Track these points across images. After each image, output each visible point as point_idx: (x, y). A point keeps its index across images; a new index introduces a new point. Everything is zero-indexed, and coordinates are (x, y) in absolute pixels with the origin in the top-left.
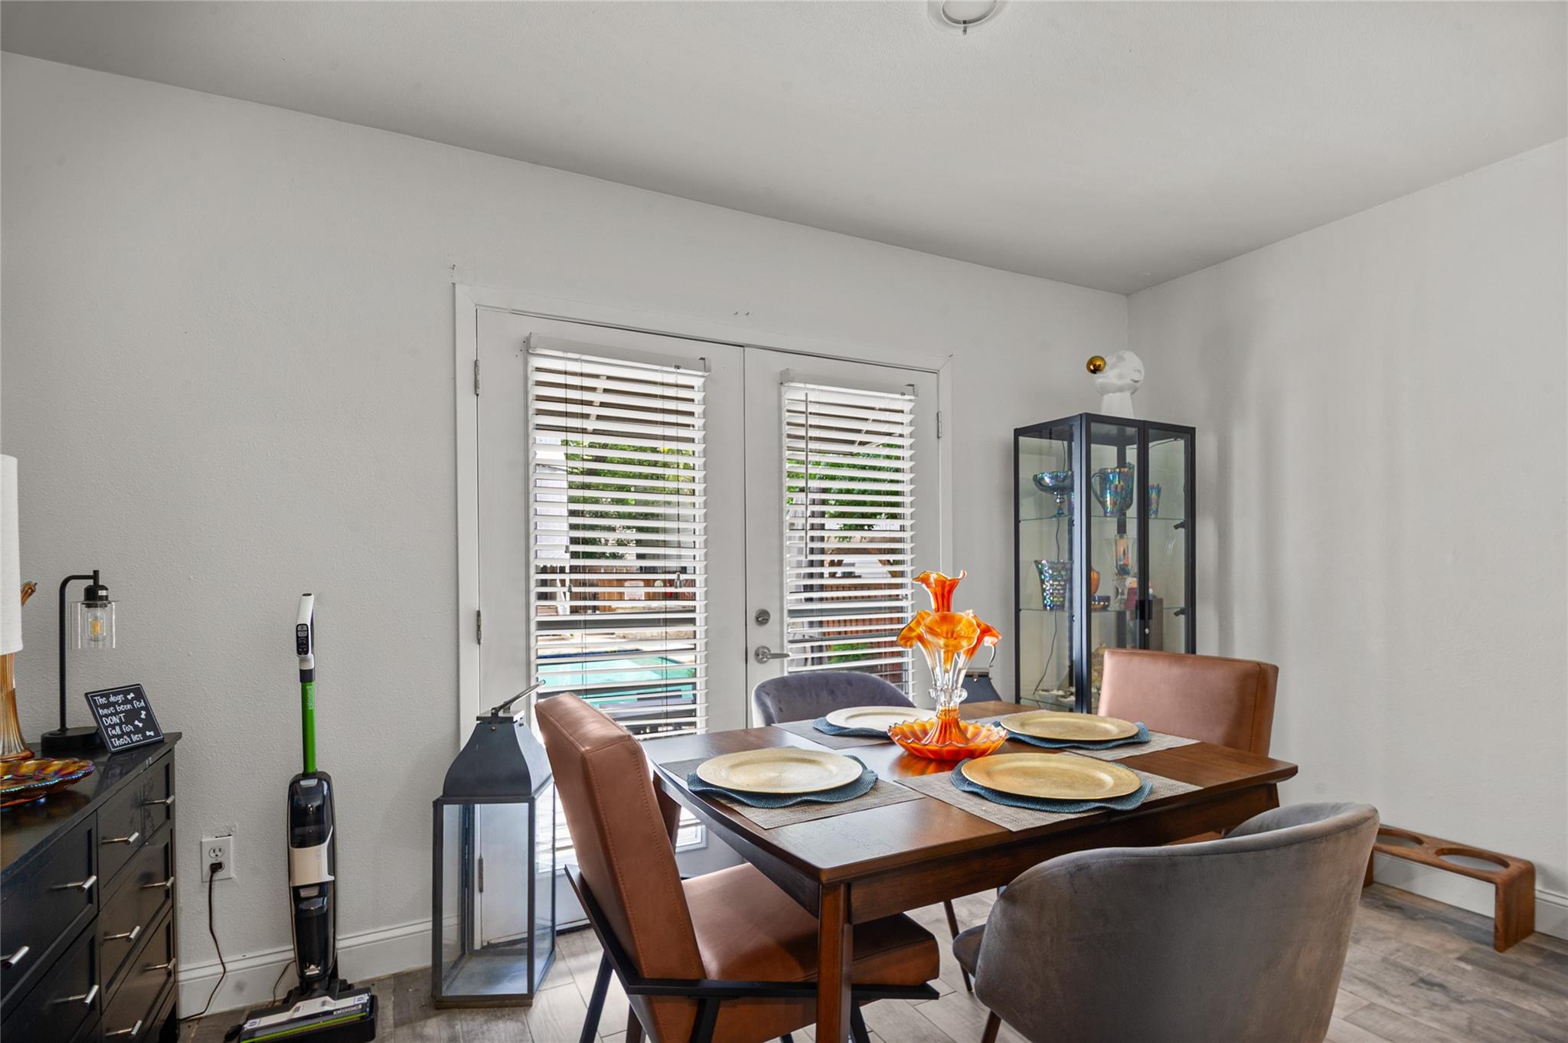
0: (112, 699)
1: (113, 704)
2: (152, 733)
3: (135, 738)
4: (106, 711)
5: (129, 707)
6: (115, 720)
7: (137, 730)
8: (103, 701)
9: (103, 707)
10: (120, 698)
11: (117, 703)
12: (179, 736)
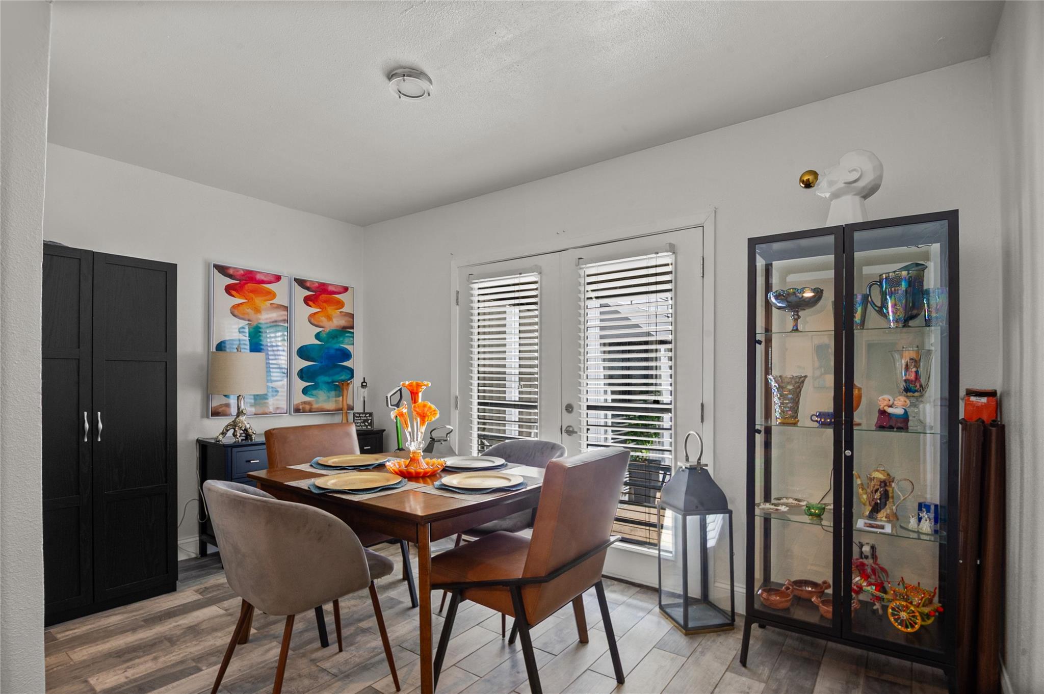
0: (361, 415)
1: (361, 417)
2: (370, 427)
3: (363, 427)
4: (357, 418)
5: (366, 418)
6: (359, 421)
7: (365, 425)
8: (358, 415)
9: (357, 417)
10: (364, 415)
11: (362, 417)
12: (385, 430)
